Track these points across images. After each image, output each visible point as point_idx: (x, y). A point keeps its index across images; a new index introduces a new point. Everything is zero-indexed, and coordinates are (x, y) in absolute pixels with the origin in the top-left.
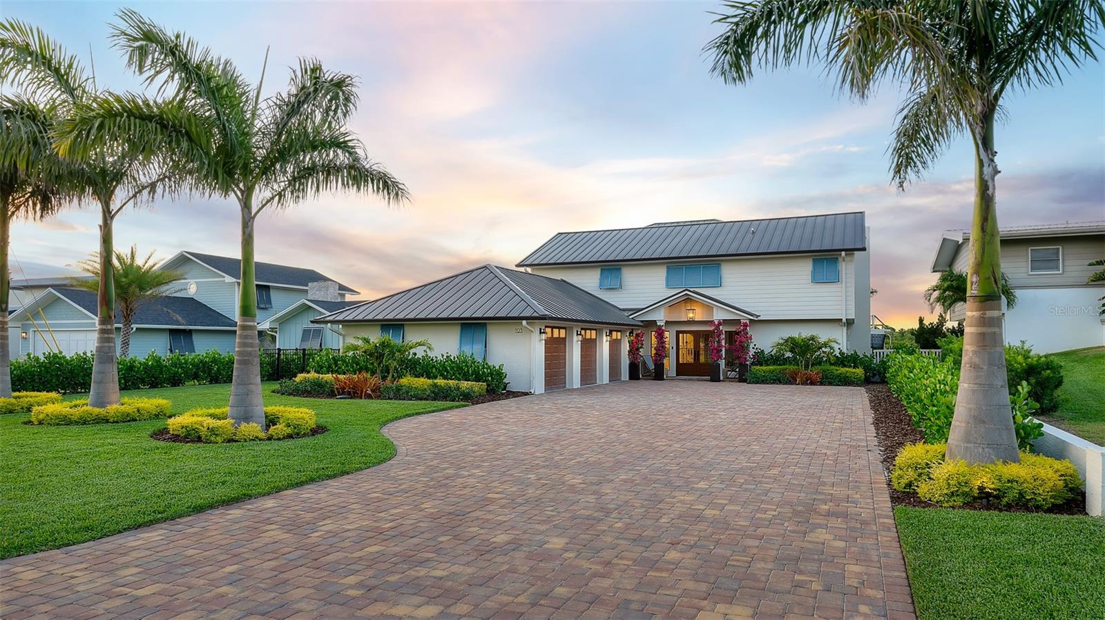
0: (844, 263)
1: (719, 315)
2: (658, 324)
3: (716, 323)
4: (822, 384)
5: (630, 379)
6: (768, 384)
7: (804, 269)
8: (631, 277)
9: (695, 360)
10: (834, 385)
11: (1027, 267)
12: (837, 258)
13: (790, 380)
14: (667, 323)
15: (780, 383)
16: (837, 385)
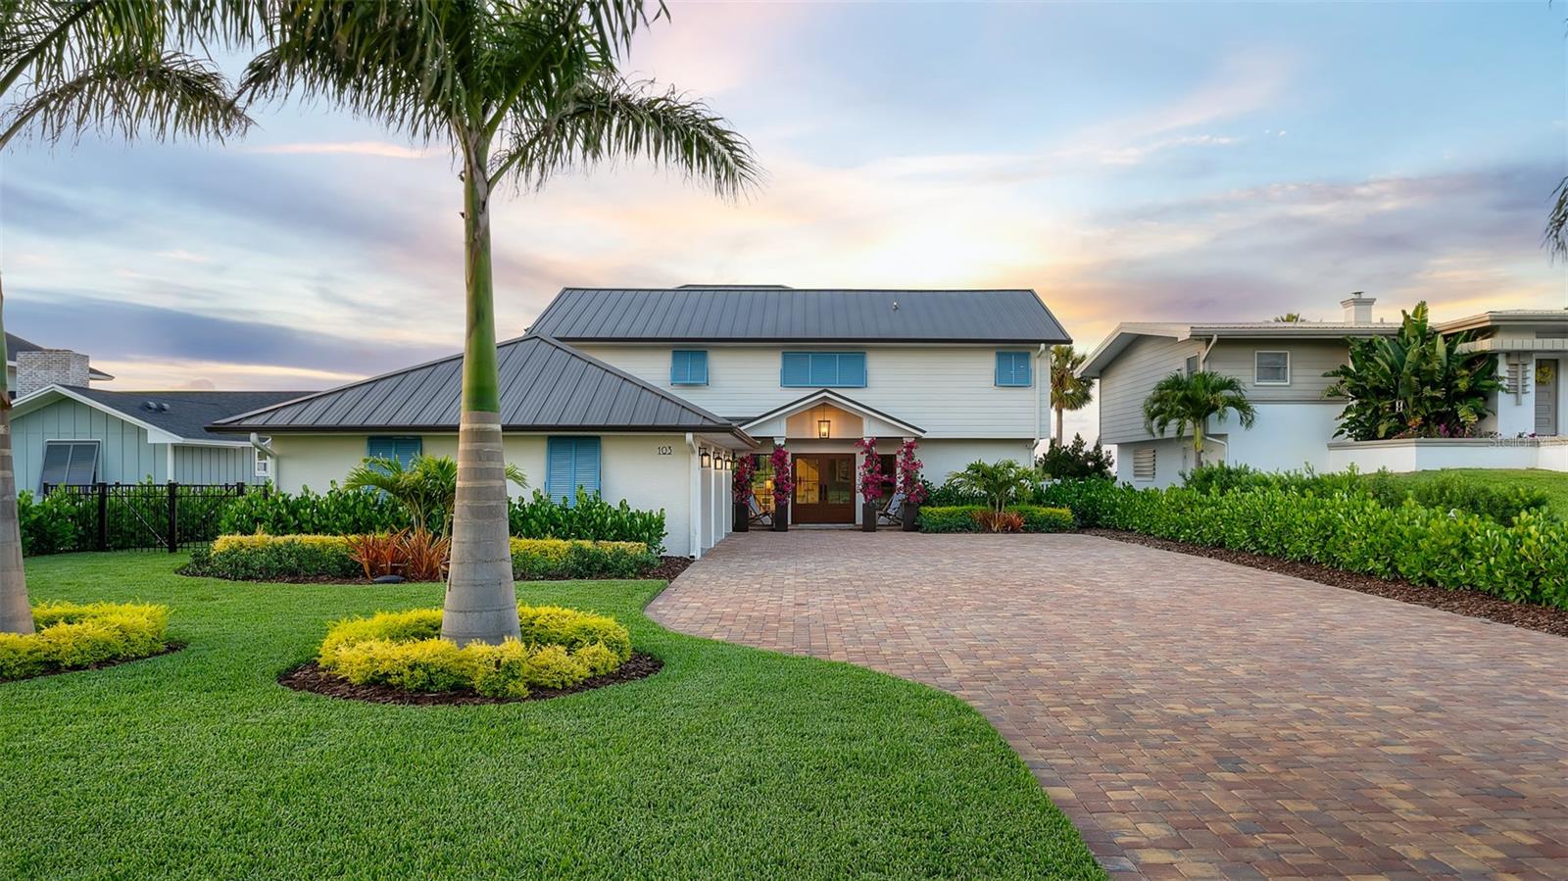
0: (1038, 361)
1: (870, 431)
2: (777, 443)
3: (867, 442)
4: (1027, 531)
5: (734, 530)
6: (953, 532)
7: (984, 366)
8: (723, 367)
9: (820, 498)
10: (1043, 532)
11: (1253, 376)
12: (1029, 353)
13: (984, 526)
14: (788, 441)
15: (970, 530)
16: (1048, 532)
